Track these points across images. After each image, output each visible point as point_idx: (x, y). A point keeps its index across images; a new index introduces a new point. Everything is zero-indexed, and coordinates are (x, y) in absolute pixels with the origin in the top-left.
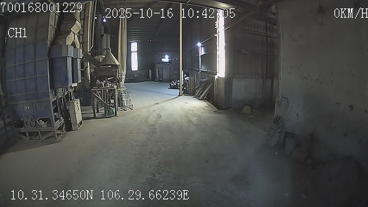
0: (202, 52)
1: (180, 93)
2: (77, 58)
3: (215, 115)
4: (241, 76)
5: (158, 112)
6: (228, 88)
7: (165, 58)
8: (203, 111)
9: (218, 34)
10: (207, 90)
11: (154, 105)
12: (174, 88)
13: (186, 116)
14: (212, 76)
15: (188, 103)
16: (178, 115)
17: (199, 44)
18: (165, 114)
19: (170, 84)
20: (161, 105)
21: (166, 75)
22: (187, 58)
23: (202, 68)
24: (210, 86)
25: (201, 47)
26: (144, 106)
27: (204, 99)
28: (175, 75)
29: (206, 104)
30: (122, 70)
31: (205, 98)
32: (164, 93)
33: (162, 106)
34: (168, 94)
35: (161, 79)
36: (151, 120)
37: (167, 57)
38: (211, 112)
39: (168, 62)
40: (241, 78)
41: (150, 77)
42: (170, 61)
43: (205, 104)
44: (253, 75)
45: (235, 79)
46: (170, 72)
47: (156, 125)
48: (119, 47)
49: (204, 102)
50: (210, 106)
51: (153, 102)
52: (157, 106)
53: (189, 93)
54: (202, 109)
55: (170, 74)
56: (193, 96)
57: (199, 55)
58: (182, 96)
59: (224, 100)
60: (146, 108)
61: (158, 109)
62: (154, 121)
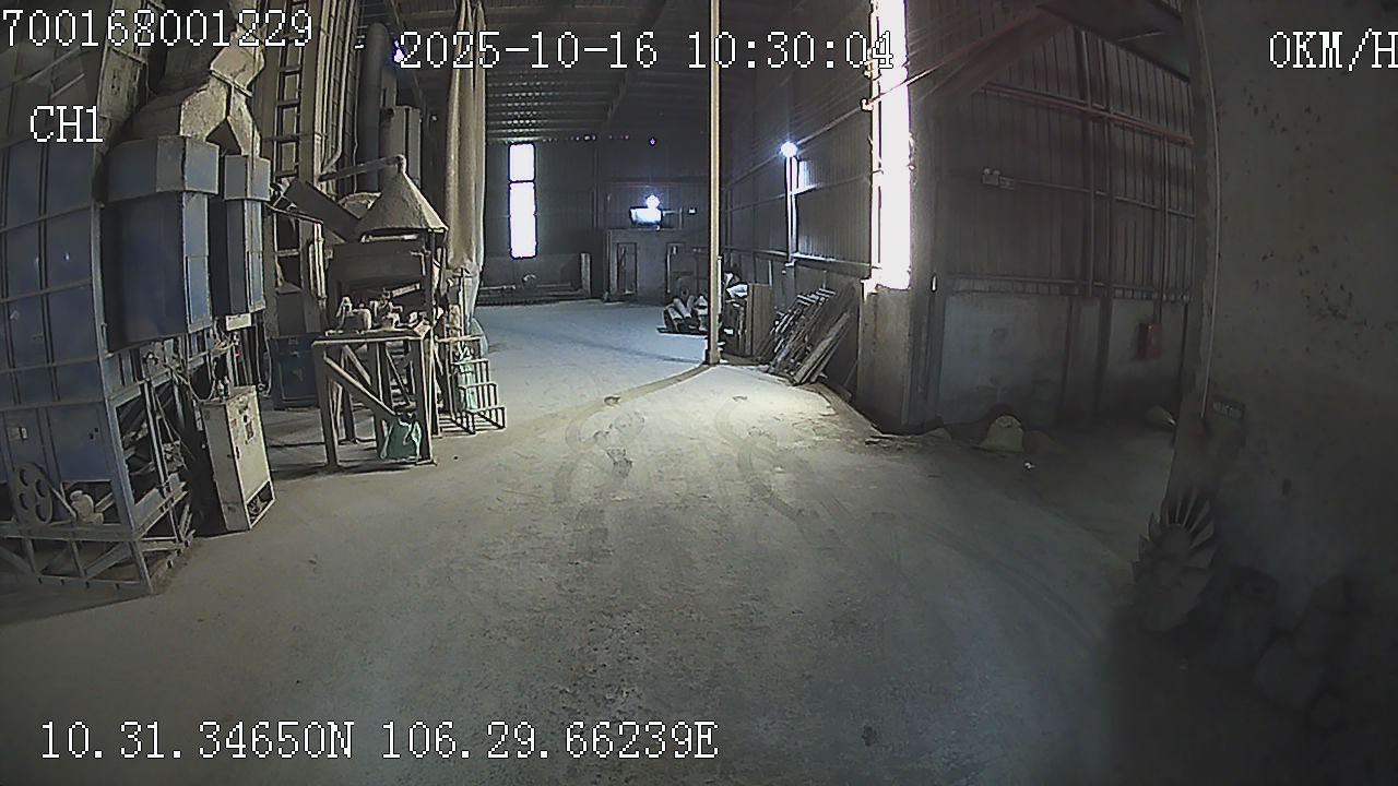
0: (800, 180)
1: (711, 353)
2: (242, 200)
3: (873, 457)
4: (979, 286)
5: (613, 442)
6: (924, 336)
7: (646, 207)
8: (817, 438)
9: (878, 100)
10: (827, 341)
11: (597, 407)
12: (683, 327)
13: (743, 465)
14: (845, 280)
15: (746, 398)
16: (706, 457)
17: (789, 149)
18: (646, 452)
19: (666, 312)
20: (627, 405)
21: (648, 273)
22: (735, 207)
23: (802, 249)
24: (839, 325)
25: (794, 161)
26: (554, 411)
27: (813, 380)
28: (684, 274)
29: (828, 405)
30: (466, 255)
31: (819, 377)
32: (643, 350)
33: (636, 413)
34: (659, 357)
35: (627, 292)
36: (584, 487)
37: (653, 201)
38: (854, 442)
39: (658, 223)
40: (981, 291)
41: (584, 282)
42: (667, 221)
43: (823, 405)
44: (1030, 282)
45: (953, 298)
46: (663, 264)
47: (607, 514)
48: (453, 157)
49: (817, 395)
50: (845, 412)
51: (595, 394)
52: (612, 411)
53: (748, 352)
54: (809, 427)
55: (664, 273)
56: (767, 366)
57: (789, 193)
58: (718, 366)
59: (907, 391)
60: (562, 421)
61: (614, 429)
62: (596, 487)
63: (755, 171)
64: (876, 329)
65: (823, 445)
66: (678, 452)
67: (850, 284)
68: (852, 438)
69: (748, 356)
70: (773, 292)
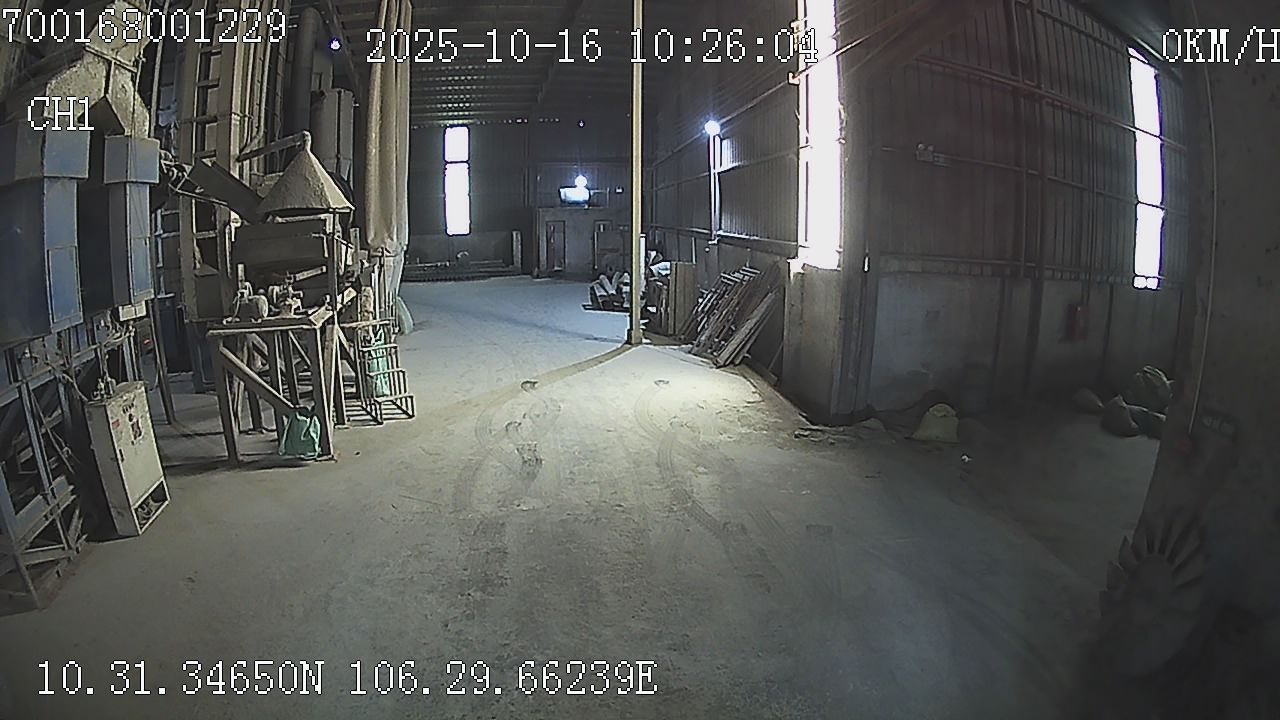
0: (724, 158)
4: (912, 267)
5: (525, 435)
6: (855, 320)
7: (575, 187)
8: (743, 430)
9: (805, 74)
10: (752, 322)
11: (513, 393)
12: (608, 304)
13: (663, 464)
15: (666, 383)
16: (623, 454)
17: (712, 128)
18: (559, 448)
19: (592, 288)
21: (576, 249)
22: (660, 186)
23: (725, 227)
24: (764, 305)
26: (467, 398)
27: (737, 362)
28: (611, 251)
29: (754, 390)
30: (387, 236)
31: (744, 357)
33: (552, 400)
35: (556, 268)
37: (581, 181)
38: (783, 435)
39: (585, 202)
40: (913, 272)
41: (515, 259)
42: (594, 199)
43: (747, 390)
45: (885, 280)
46: (591, 241)
47: (508, 529)
48: (374, 135)
49: (741, 378)
50: (771, 399)
51: (513, 377)
52: (528, 396)
53: (671, 332)
54: (734, 416)
55: (591, 251)
56: (690, 346)
57: (712, 171)
58: (640, 347)
59: (837, 377)
60: (476, 408)
61: (527, 419)
62: (500, 493)
63: (680, 151)
64: (802, 310)
65: (749, 439)
66: (594, 449)
67: (775, 263)
68: (779, 429)
69: (671, 335)
70: (696, 269)
